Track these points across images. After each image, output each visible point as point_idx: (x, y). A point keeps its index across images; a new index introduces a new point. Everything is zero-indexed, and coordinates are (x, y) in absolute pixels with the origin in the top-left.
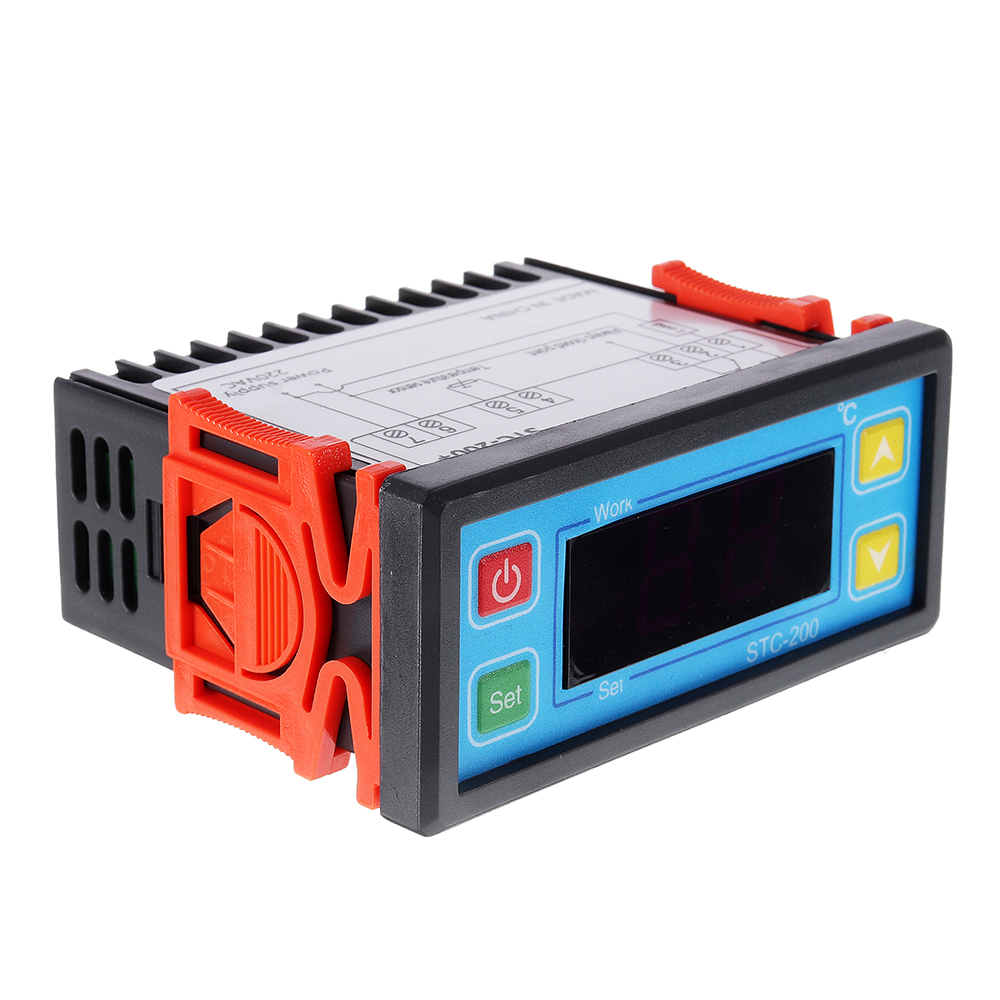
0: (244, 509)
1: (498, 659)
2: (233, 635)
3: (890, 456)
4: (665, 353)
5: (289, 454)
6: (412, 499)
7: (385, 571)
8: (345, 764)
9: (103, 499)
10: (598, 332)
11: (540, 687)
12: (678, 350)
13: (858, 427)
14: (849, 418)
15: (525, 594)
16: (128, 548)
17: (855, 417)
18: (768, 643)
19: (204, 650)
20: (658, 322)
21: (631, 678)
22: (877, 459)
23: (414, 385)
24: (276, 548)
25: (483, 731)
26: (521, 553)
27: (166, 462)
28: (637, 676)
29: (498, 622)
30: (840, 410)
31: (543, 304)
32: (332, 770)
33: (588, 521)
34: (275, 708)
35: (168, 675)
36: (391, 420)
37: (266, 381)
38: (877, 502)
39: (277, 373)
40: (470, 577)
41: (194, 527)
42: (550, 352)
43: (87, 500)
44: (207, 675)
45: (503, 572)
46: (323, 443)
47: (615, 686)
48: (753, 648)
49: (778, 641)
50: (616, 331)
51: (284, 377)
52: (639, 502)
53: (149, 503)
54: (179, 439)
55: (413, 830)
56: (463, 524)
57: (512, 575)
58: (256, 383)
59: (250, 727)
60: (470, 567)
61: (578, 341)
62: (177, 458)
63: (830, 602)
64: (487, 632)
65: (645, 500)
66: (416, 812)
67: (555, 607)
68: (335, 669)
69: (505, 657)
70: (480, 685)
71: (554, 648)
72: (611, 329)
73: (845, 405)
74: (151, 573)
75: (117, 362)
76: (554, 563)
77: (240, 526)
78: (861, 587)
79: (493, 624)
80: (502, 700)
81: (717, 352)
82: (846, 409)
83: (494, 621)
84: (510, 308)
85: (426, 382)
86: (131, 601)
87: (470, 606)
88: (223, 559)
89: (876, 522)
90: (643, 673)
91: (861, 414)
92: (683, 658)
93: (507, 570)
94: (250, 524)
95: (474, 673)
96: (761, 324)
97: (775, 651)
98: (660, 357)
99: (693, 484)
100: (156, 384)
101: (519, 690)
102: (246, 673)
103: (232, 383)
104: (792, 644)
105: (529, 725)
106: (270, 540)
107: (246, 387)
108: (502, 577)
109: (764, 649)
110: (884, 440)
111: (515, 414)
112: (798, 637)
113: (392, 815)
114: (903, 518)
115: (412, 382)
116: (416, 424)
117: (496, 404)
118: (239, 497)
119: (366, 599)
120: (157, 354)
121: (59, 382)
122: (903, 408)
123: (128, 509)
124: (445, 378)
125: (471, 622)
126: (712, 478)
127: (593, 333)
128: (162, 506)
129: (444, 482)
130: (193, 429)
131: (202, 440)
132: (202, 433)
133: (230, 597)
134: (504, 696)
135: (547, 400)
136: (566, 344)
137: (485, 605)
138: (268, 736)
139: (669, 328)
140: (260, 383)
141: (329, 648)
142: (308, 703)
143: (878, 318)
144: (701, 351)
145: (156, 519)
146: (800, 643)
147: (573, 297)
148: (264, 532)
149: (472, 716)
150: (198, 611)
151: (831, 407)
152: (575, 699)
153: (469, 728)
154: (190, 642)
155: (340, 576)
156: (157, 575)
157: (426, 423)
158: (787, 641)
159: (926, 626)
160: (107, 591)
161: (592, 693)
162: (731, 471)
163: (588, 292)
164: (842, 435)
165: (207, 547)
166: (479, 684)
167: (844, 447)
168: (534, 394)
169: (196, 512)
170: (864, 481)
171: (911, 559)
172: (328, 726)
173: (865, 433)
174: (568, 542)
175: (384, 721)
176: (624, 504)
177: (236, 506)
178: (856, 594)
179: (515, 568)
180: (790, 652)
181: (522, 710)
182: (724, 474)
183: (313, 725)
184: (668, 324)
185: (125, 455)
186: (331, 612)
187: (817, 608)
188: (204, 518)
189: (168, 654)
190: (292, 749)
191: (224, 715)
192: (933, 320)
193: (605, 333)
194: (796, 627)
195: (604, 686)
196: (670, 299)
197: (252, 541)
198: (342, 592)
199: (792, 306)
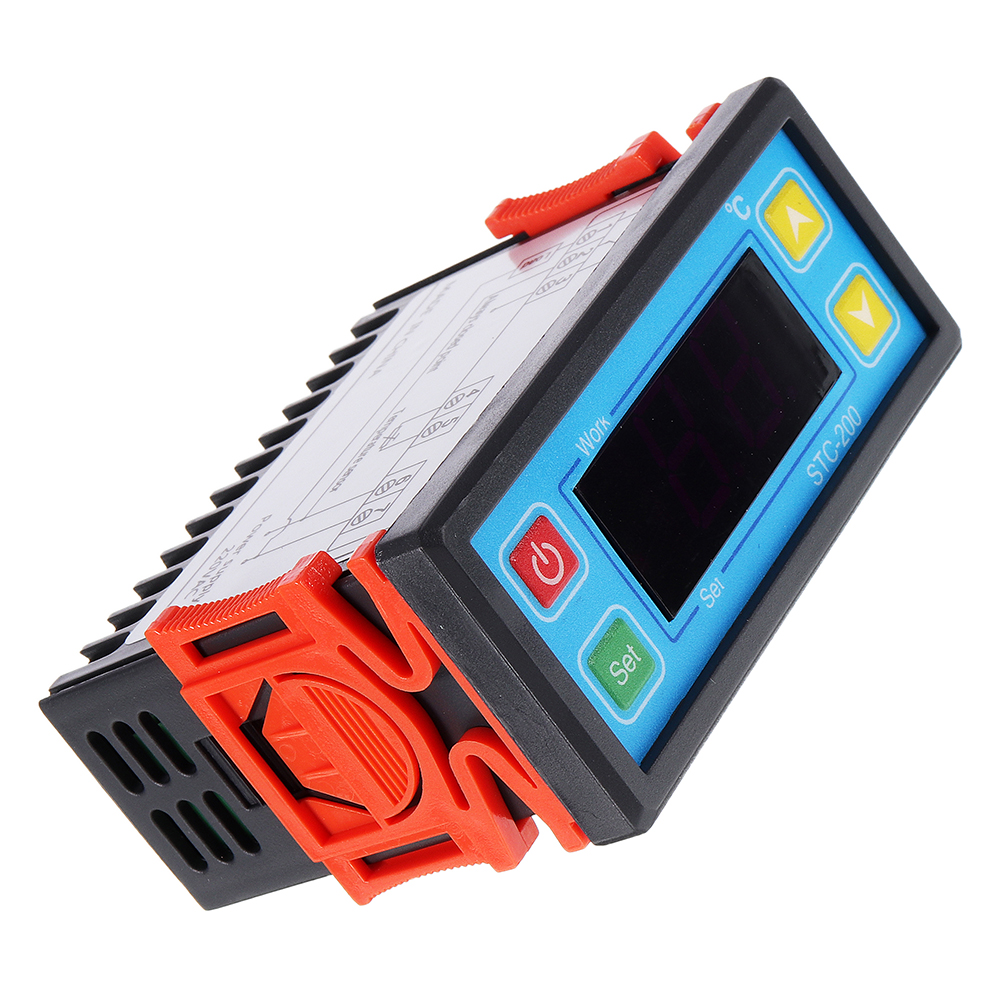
0: (281, 678)
1: (592, 635)
2: (356, 798)
3: (805, 219)
4: (547, 281)
5: (281, 599)
6: (410, 549)
7: (435, 630)
8: (535, 833)
9: (159, 775)
10: (478, 310)
11: (648, 635)
12: (556, 271)
13: (757, 215)
14: (744, 212)
15: (571, 561)
16: (211, 799)
17: (748, 208)
18: (822, 456)
19: (342, 832)
20: (525, 264)
21: (723, 571)
22: (796, 231)
23: (350, 470)
24: (330, 688)
25: (626, 706)
26: (541, 528)
27: (184, 694)
28: (727, 565)
29: (566, 603)
30: (730, 211)
31: (415, 327)
32: (527, 845)
33: (579, 460)
34: (440, 831)
35: (330, 881)
36: (350, 511)
37: (221, 566)
38: (826, 268)
39: (226, 553)
40: (512, 581)
41: (252, 731)
42: (448, 356)
43: (146, 787)
44: (361, 851)
45: (538, 557)
46: (303, 567)
47: (714, 587)
48: (812, 470)
49: (830, 449)
50: (492, 297)
51: (234, 550)
52: (612, 413)
53: (199, 744)
54: (182, 666)
55: (631, 835)
56: (468, 538)
57: (547, 552)
58: (213, 574)
59: (431, 865)
60: (505, 572)
61: (466, 330)
62: (192, 683)
63: (851, 383)
64: (563, 619)
65: (616, 408)
66: (621, 817)
67: (607, 555)
68: (461, 751)
69: (596, 628)
70: (593, 670)
71: (634, 591)
72: (487, 300)
73: (730, 203)
74: (248, 805)
75: (83, 652)
76: (576, 517)
77: (289, 697)
78: (868, 352)
79: (563, 607)
80: (623, 668)
81: (590, 246)
82: (733, 205)
83: (563, 604)
84: (389, 350)
85: (358, 461)
86: (250, 844)
87: (531, 606)
88: (298, 739)
89: (838, 285)
90: (731, 560)
91: (751, 200)
92: (757, 522)
93: (539, 552)
94: (296, 685)
95: (579, 661)
96: (612, 197)
97: (834, 460)
98: (543, 289)
99: (647, 365)
100: (128, 641)
101: (630, 649)
102: (392, 821)
103: (193, 589)
104: (846, 443)
105: (663, 673)
106: (321, 686)
107: (208, 583)
108: (540, 561)
109: (824, 465)
110: (788, 208)
111: (452, 424)
112: (846, 433)
113: (605, 837)
114: (860, 264)
115: (347, 470)
116: (374, 497)
117: (429, 431)
118: (268, 672)
119: (441, 672)
120: (111, 620)
121: (45, 705)
122: (786, 170)
123: (186, 766)
124: (373, 444)
125: (542, 618)
126: (660, 348)
127: (474, 315)
128: (212, 738)
129: (426, 515)
130: (185, 647)
131: (201, 650)
132: (196, 643)
133: (329, 766)
134: (621, 663)
135: (471, 393)
136: (457, 340)
137: (544, 596)
138: (452, 860)
139: (536, 260)
140: (216, 571)
141: (442, 740)
142: (462, 802)
143: (706, 112)
144: (577, 256)
145: (216, 754)
146: (851, 437)
147: (437, 301)
148: (312, 684)
149: (606, 699)
150: (312, 802)
151: (719, 214)
152: (687, 623)
153: (612, 713)
154: (325, 835)
155: (404, 668)
156: (254, 802)
157: (381, 490)
158: (839, 443)
159: (954, 345)
160: (223, 853)
161: (697, 608)
162: (673, 331)
163: (447, 288)
164: (749, 231)
165: (276, 739)
166: (591, 667)
167: (758, 240)
168: (457, 398)
169: (244, 717)
170: (800, 257)
171: (895, 294)
172: (495, 810)
173: (768, 216)
174: (575, 491)
175: (535, 761)
176: (600, 425)
177: (272, 683)
178: (869, 360)
179: (545, 545)
180: (849, 451)
181: (646, 664)
182: (668, 337)
183: (480, 815)
184: (533, 259)
185: (148, 721)
186: (419, 706)
187: (842, 397)
188: (256, 717)
189: (314, 861)
190: (480, 855)
191: (403, 874)
192: (753, 77)
193: (484, 307)
194: (838, 426)
195: (705, 594)
196: (522, 238)
197: (309, 701)
198: (416, 680)
199: (625, 160)
